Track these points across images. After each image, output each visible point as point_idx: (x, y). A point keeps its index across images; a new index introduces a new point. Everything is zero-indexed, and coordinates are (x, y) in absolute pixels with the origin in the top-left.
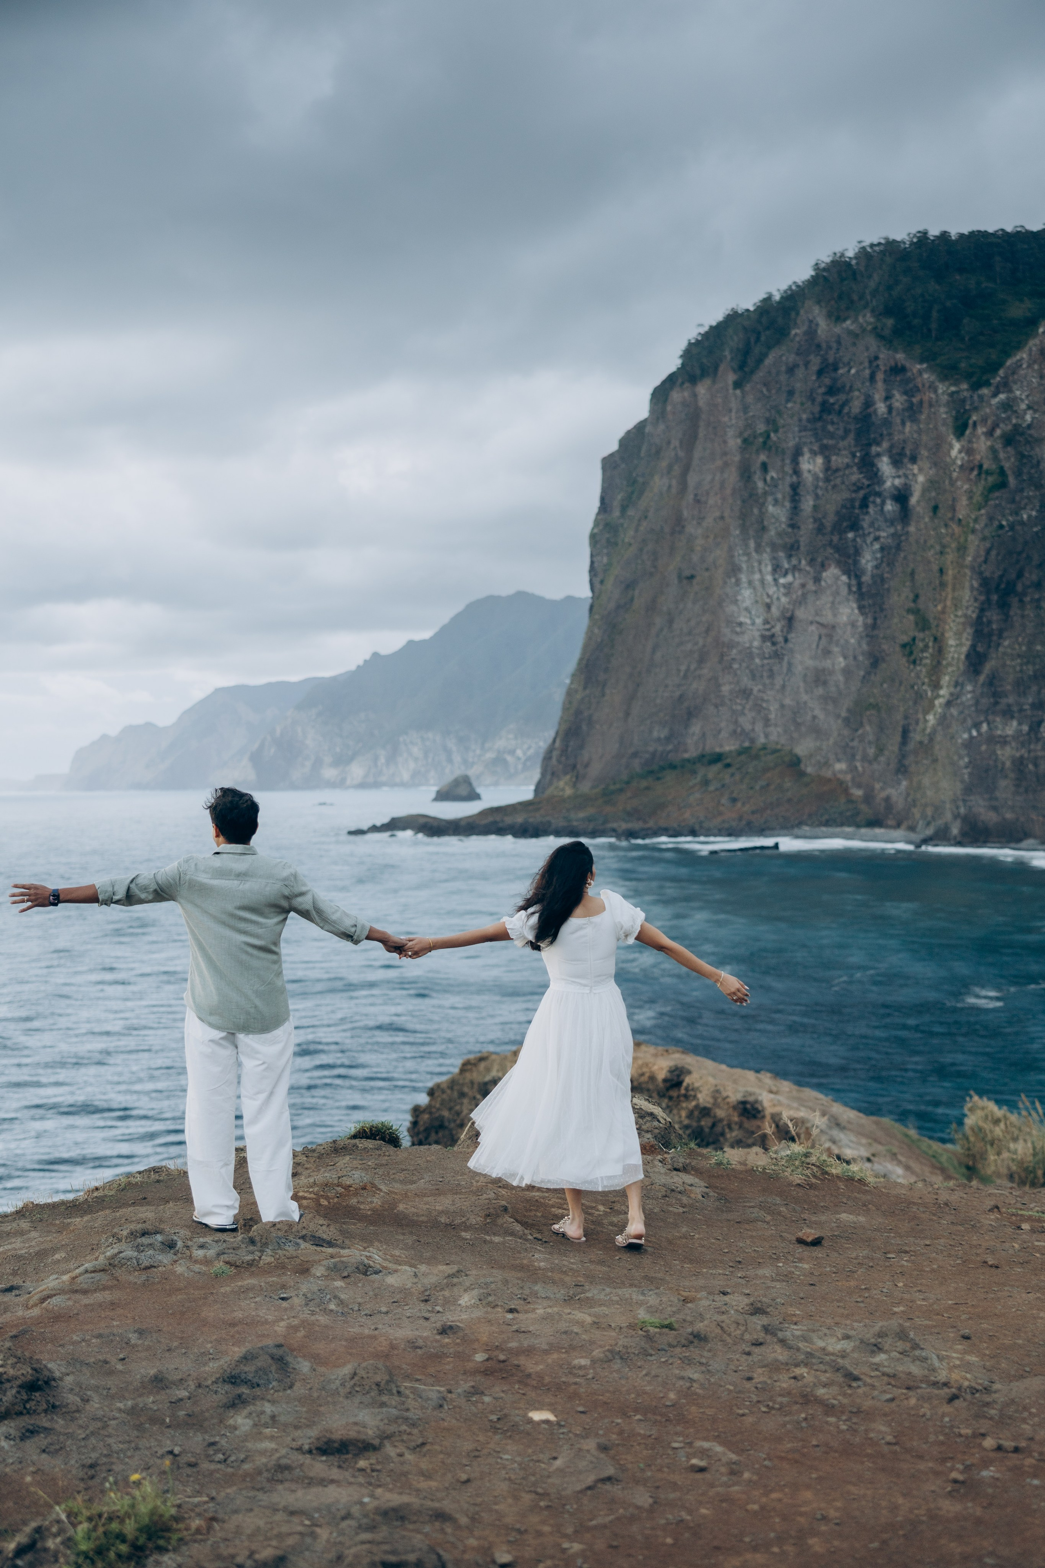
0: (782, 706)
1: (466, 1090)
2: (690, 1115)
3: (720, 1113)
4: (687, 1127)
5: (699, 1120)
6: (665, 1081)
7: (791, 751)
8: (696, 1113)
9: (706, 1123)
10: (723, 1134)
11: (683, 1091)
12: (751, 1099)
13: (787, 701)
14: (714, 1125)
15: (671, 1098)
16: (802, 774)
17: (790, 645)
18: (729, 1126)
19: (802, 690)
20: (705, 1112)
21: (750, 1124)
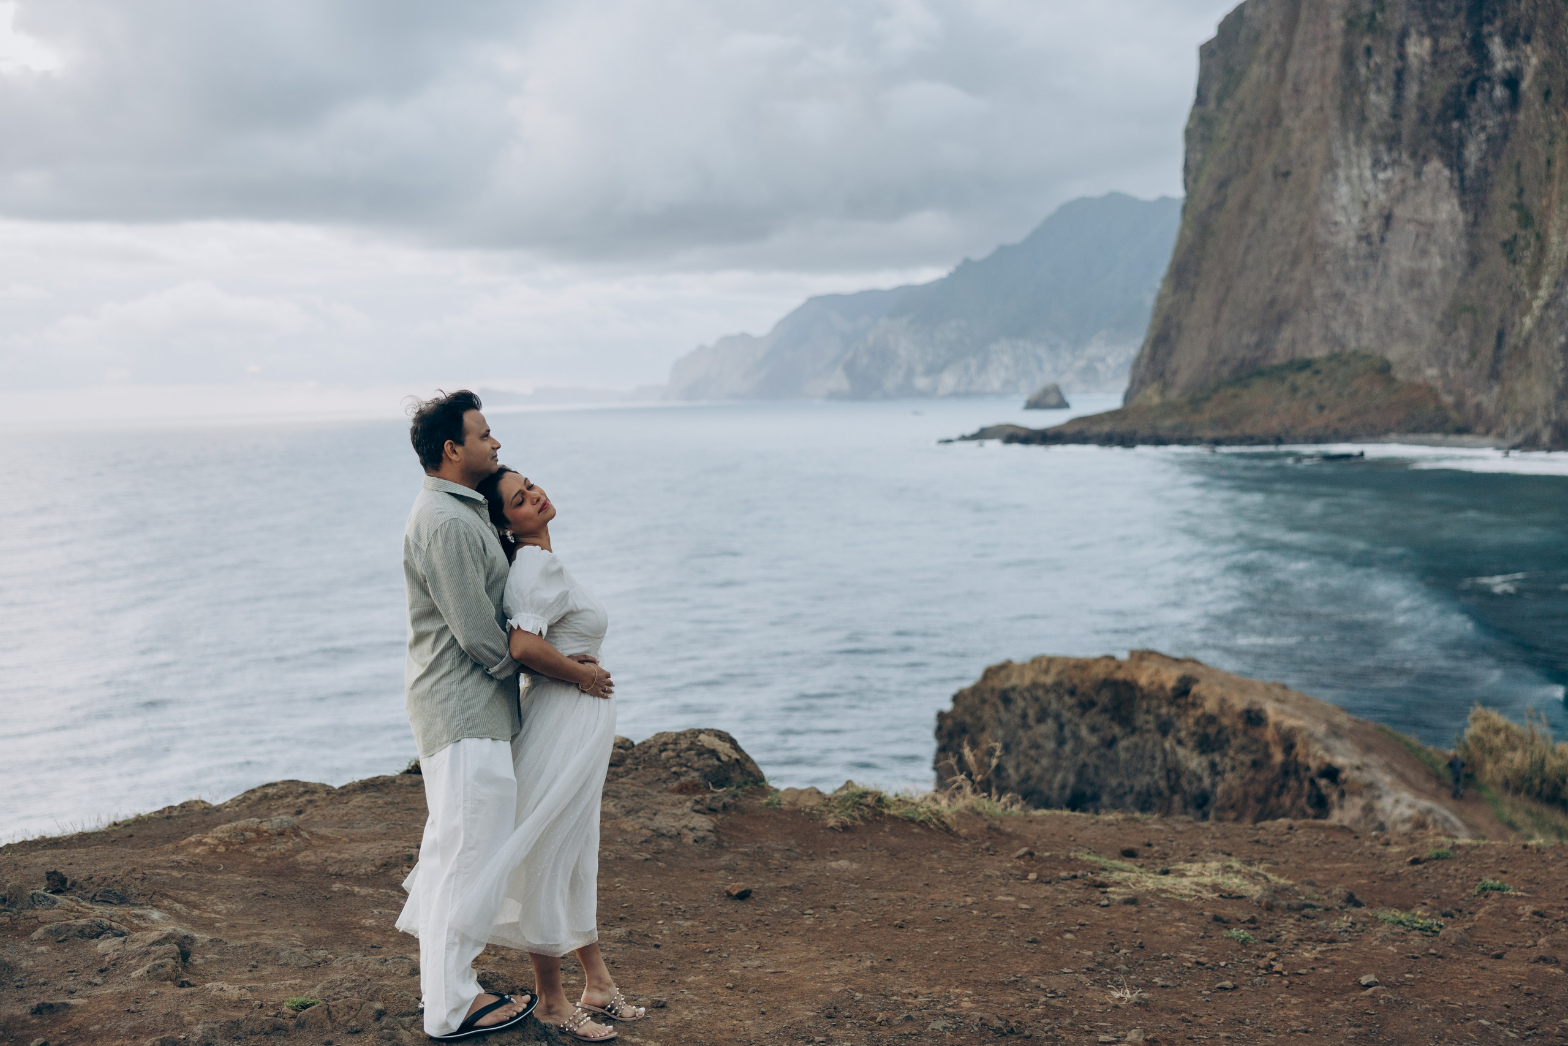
0: (1376, 310)
1: (987, 696)
2: (1197, 722)
3: (1226, 721)
4: (1194, 734)
5: (1205, 728)
6: (1174, 689)
8: (1202, 721)
9: (1212, 730)
10: (1228, 741)
11: (1190, 699)
12: (1256, 707)
14: (1219, 732)
15: (1179, 706)
16: (1392, 380)
17: (1386, 245)
18: (1234, 734)
20: (1211, 719)
21: (1255, 732)
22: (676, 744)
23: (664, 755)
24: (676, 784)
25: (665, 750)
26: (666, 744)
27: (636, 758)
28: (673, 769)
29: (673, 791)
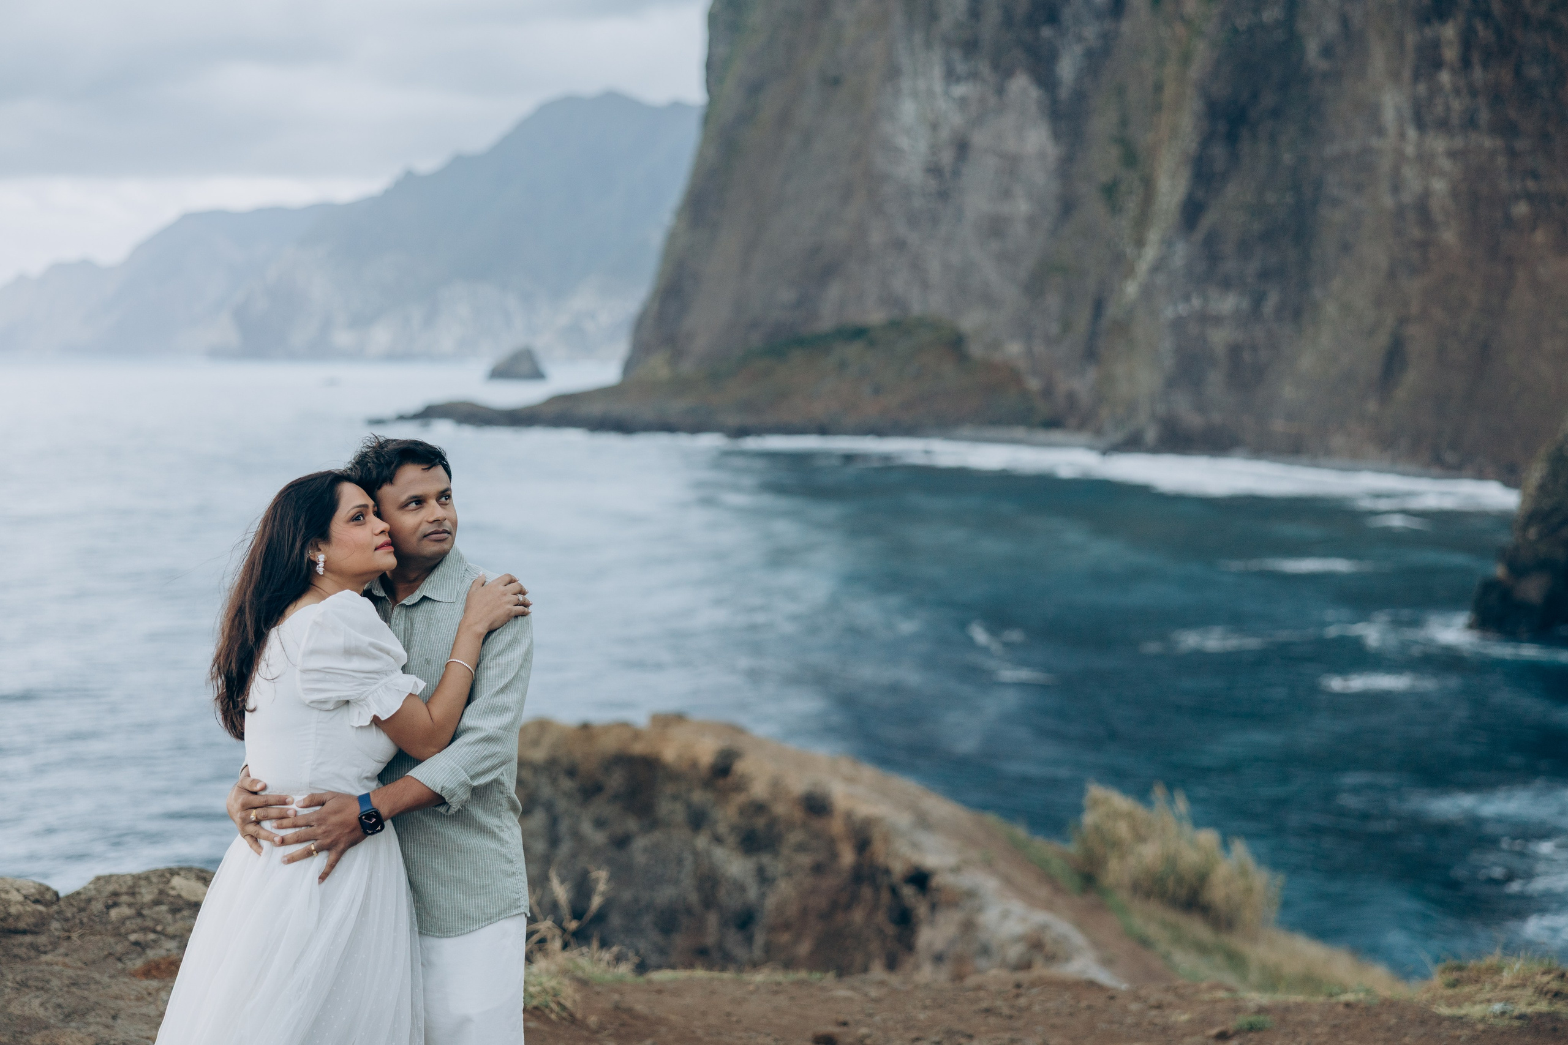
2: (742, 811)
3: (780, 809)
4: (736, 828)
5: (751, 819)
6: (711, 766)
8: (748, 810)
9: (760, 822)
10: (782, 836)
11: (732, 781)
12: (819, 789)
14: (770, 824)
15: (717, 790)
18: (791, 826)
20: (759, 808)
21: (817, 824)
22: (133, 894)
24: (139, 963)
27: (67, 920)
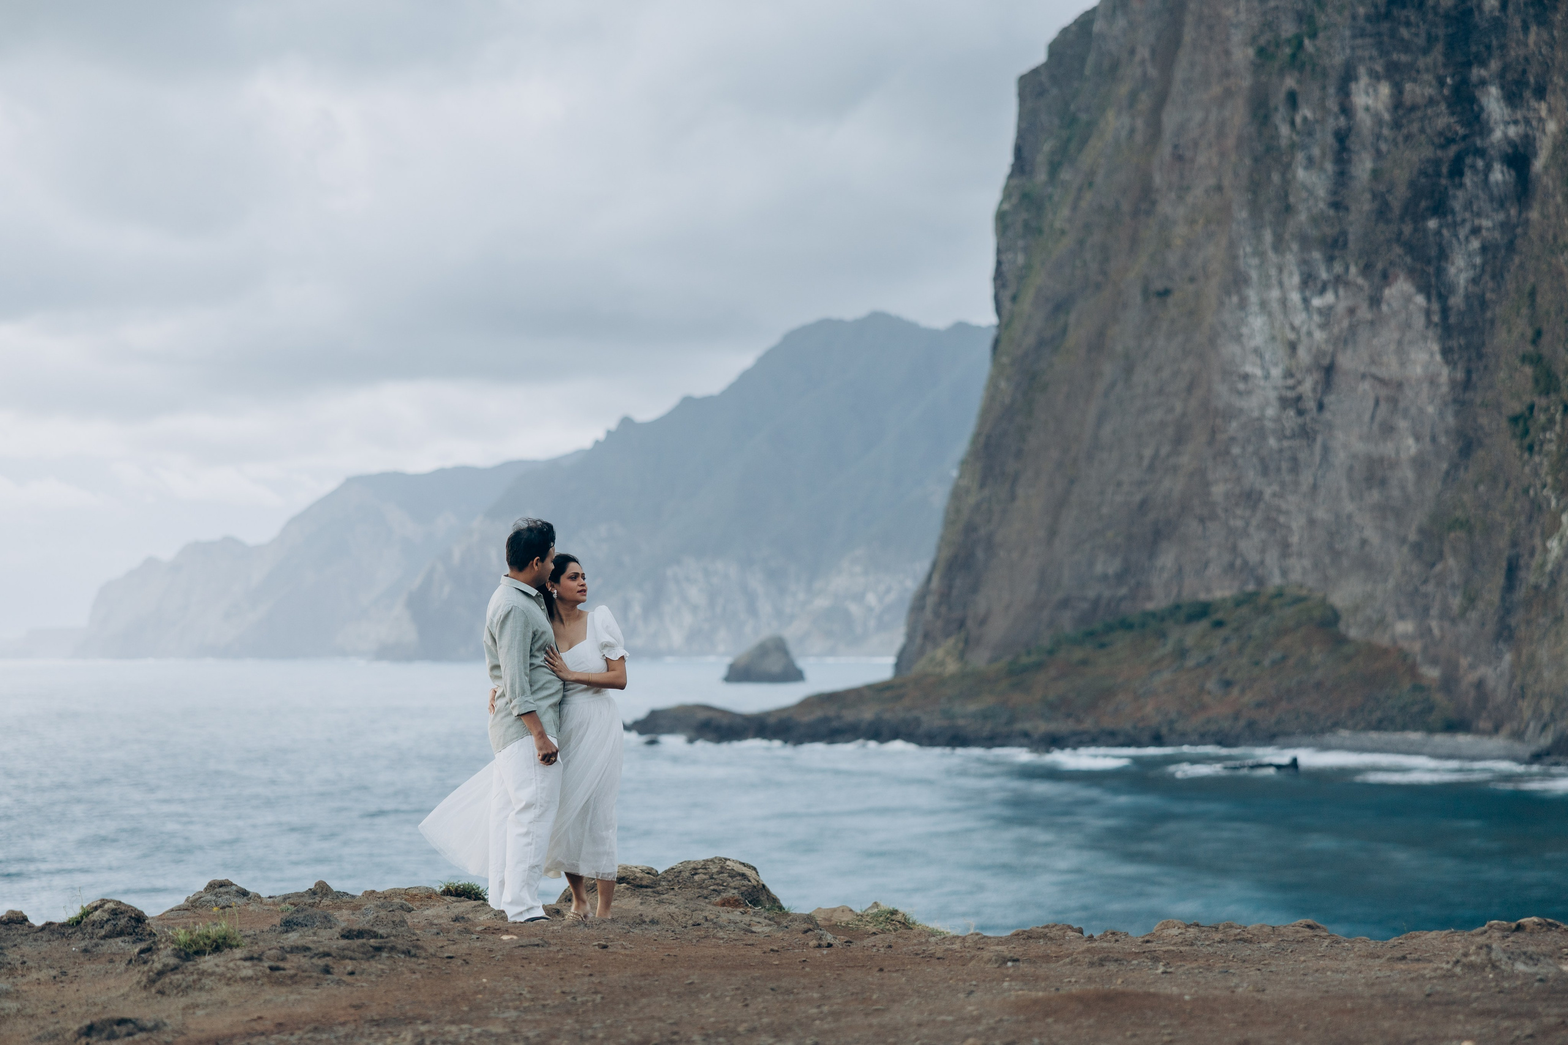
0: (1312, 522)
7: (1324, 600)
13: (1321, 514)
16: (1341, 640)
17: (1327, 415)
19: (1344, 493)
22: (706, 869)
23: (696, 877)
24: (718, 899)
25: (696, 874)
26: (695, 869)
27: (670, 881)
28: (712, 888)
29: (716, 905)
